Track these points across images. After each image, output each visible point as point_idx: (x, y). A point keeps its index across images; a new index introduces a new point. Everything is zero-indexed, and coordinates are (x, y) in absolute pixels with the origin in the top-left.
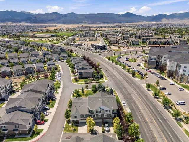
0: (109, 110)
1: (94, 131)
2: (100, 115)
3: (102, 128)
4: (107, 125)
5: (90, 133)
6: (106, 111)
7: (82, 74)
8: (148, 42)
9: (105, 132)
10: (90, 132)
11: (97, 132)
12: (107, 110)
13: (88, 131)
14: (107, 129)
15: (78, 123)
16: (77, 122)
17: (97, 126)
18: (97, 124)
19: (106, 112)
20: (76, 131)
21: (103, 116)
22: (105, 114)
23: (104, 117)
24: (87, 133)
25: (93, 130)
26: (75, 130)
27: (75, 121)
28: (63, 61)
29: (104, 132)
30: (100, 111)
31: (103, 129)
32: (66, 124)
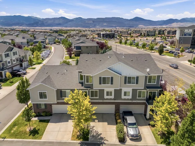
0: (137, 78)
1: (93, 136)
2: (111, 92)
3: (117, 128)
4: (130, 119)
5: (79, 141)
6: (128, 80)
7: (81, 49)
8: (167, 32)
9: (128, 139)
10: (78, 137)
11: (102, 138)
12: (130, 78)
13: (73, 136)
14: (131, 131)
15: (51, 115)
16: (47, 110)
17: (101, 123)
18: (102, 117)
19: (129, 82)
20: (37, 136)
21: (118, 93)
22: (124, 90)
23: (123, 97)
24: (70, 143)
25: (88, 133)
26: (35, 133)
27: (43, 107)
28: (59, 44)
29: (122, 140)
30: (112, 78)
31: (120, 131)
32: (19, 116)
